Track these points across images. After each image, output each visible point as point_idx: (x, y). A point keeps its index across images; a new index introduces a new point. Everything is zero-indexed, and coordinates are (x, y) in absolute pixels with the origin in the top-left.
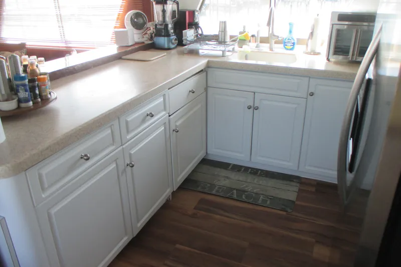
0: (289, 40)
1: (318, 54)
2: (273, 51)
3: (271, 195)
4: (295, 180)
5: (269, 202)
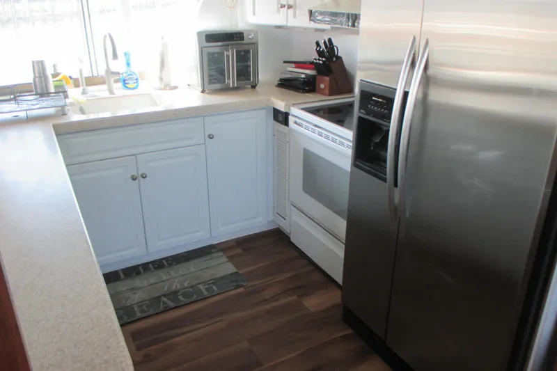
0: (130, 76)
1: (176, 88)
2: (114, 94)
3: (209, 279)
4: (213, 251)
5: (215, 288)
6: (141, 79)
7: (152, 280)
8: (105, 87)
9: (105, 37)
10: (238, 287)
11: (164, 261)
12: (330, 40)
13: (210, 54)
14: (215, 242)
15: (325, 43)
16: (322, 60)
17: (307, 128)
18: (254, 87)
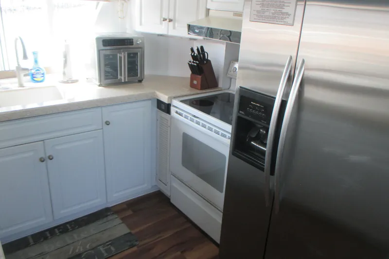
0: (38, 72)
1: (77, 81)
2: (23, 87)
3: (107, 240)
4: (109, 213)
5: (113, 249)
6: (47, 73)
7: (58, 245)
8: (15, 80)
9: (17, 39)
10: (132, 246)
11: (68, 225)
12: (202, 48)
13: (105, 56)
14: (110, 205)
15: (198, 49)
16: (196, 63)
17: (186, 117)
18: (140, 81)
